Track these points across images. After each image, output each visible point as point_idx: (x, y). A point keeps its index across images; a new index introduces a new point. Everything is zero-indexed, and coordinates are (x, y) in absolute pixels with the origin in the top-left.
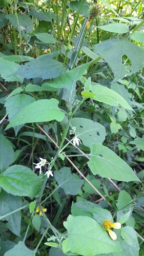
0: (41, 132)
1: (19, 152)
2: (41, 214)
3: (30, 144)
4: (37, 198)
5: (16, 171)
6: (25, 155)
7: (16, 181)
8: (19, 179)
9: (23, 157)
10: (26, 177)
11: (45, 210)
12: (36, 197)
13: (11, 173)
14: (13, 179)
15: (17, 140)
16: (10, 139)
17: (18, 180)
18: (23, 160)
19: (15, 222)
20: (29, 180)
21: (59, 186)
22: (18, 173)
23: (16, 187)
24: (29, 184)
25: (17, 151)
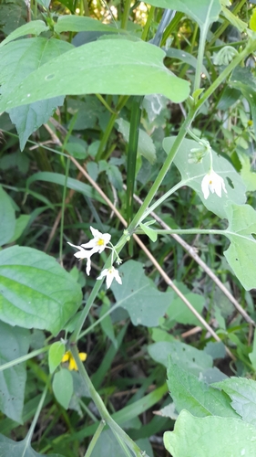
0: (80, 176)
1: (26, 220)
2: (73, 365)
3: (50, 205)
4: (69, 334)
5: (18, 262)
6: (38, 229)
7: (16, 287)
8: (25, 282)
9: (34, 233)
10: (44, 280)
11: (83, 356)
12: (67, 330)
13: (4, 266)
14: (10, 283)
15: (22, 194)
16: (8, 191)
17: (21, 285)
18: (33, 240)
19: (9, 389)
20: (50, 288)
21: (118, 304)
22: (22, 266)
23: (17, 302)
24: (49, 298)
25: (23, 216)
